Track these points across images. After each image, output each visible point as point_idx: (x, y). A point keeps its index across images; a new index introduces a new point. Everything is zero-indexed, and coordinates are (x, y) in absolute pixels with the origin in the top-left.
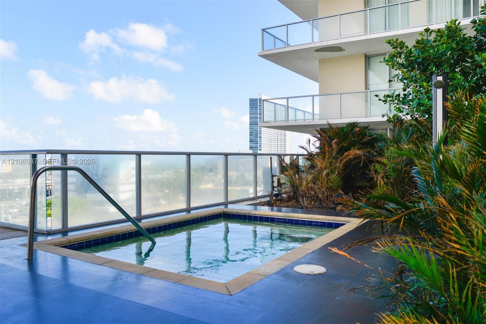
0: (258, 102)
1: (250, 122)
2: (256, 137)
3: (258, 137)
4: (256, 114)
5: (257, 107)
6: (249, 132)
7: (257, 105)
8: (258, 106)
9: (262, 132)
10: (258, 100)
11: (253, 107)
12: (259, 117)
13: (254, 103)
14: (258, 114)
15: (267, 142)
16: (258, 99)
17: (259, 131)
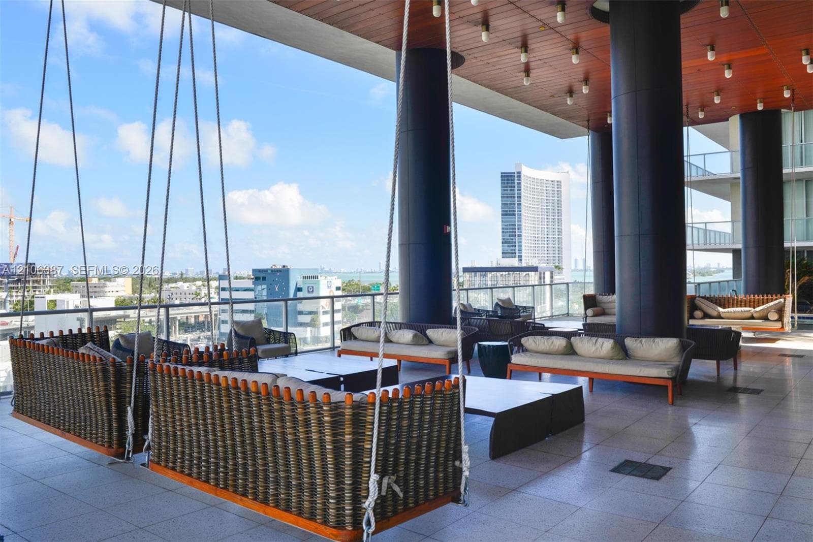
0: (516, 178)
1: (503, 211)
2: (512, 236)
3: (517, 235)
4: (511, 197)
5: (514, 187)
6: (501, 227)
7: (514, 183)
8: (516, 185)
9: (523, 227)
10: (516, 175)
11: (506, 187)
12: (516, 203)
13: (508, 180)
14: (516, 197)
15: (531, 243)
16: (516, 173)
17: (518, 225)
